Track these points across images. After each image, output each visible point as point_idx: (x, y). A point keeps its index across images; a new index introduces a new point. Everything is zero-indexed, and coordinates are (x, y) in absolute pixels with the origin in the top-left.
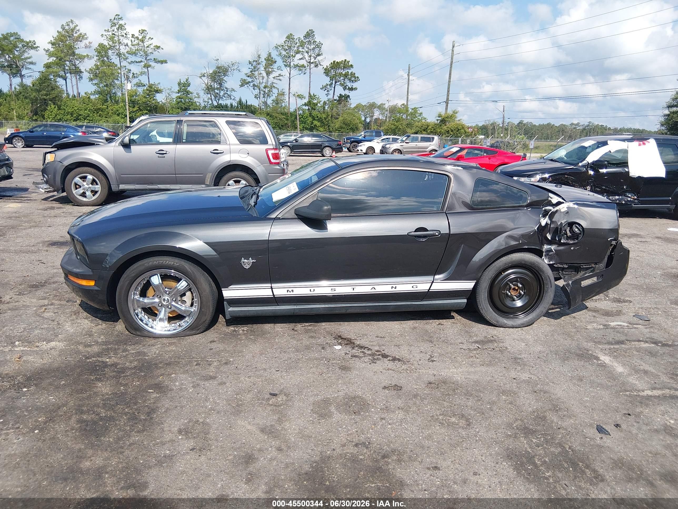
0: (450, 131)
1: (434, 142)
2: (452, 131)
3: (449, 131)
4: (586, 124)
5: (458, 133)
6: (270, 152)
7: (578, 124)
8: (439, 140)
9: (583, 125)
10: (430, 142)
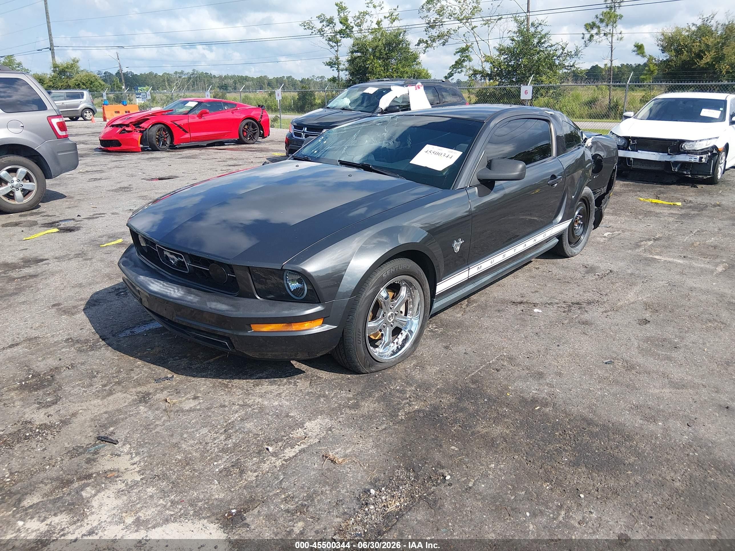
0: (81, 84)
1: (85, 97)
2: (83, 84)
3: (79, 84)
4: (191, 71)
5: (92, 86)
6: (55, 121)
7: (182, 72)
8: (91, 96)
9: (187, 74)
10: (80, 98)
